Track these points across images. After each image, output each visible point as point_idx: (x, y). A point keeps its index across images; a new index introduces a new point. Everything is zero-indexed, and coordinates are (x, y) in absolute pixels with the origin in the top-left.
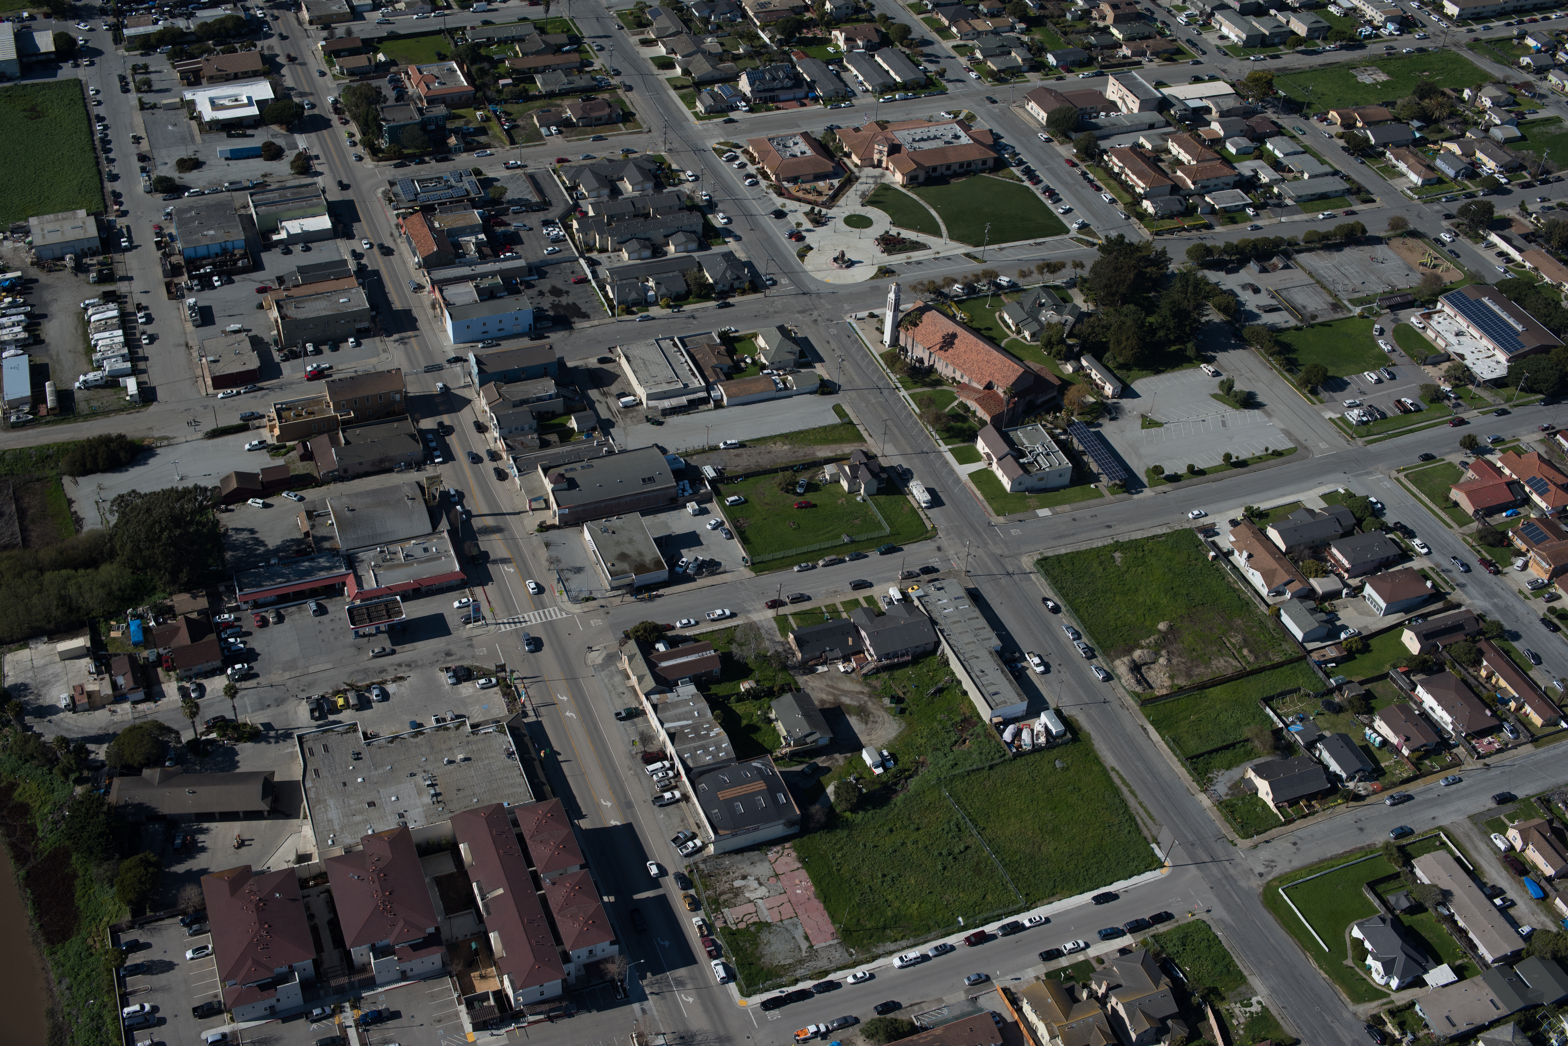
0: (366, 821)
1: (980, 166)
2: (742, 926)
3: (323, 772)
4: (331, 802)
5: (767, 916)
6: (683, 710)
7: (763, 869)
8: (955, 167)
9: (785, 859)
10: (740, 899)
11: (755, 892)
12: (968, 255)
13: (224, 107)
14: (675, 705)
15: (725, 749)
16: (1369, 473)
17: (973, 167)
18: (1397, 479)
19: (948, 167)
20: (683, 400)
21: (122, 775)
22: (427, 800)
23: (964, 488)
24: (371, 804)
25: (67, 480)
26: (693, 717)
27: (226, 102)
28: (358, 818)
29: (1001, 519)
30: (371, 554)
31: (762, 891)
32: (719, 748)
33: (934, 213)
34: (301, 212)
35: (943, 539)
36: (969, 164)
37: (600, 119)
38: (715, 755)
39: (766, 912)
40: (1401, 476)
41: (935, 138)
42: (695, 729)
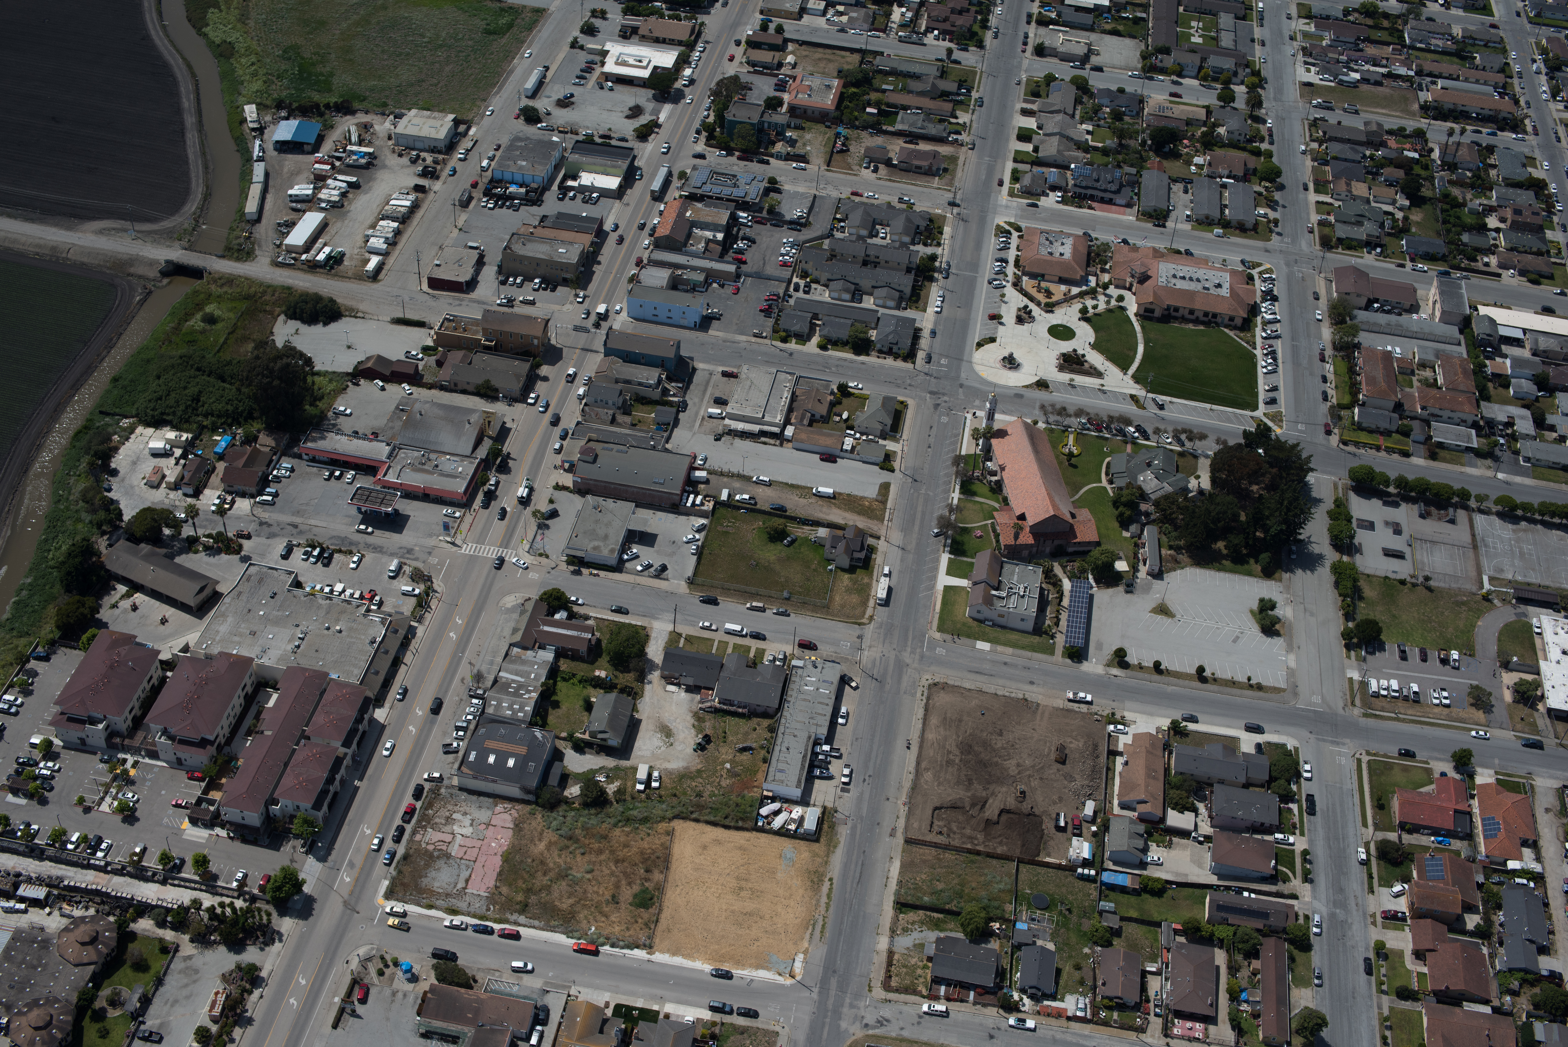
0: (239, 643)
1: (1226, 321)
2: (430, 848)
3: (244, 597)
4: (230, 619)
5: (454, 850)
6: (526, 668)
7: (483, 815)
8: (1201, 315)
9: (507, 816)
10: (447, 829)
11: (463, 828)
12: (1132, 397)
13: (625, 64)
14: (524, 662)
15: (525, 712)
16: (1338, 744)
17: (1219, 320)
18: (1359, 761)
19: (1192, 312)
20: (756, 428)
21: (128, 540)
22: (290, 647)
23: (931, 597)
24: (253, 633)
25: (282, 318)
26: (528, 677)
27: (631, 61)
28: (237, 639)
29: (938, 635)
30: (416, 454)
31: (468, 831)
32: (521, 709)
33: (1141, 349)
34: (602, 169)
35: (869, 630)
36: (1215, 316)
37: (919, 167)
38: (515, 712)
39: (456, 846)
40: (1365, 759)
41: (1198, 280)
42: (520, 686)
